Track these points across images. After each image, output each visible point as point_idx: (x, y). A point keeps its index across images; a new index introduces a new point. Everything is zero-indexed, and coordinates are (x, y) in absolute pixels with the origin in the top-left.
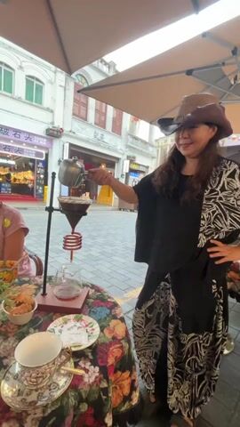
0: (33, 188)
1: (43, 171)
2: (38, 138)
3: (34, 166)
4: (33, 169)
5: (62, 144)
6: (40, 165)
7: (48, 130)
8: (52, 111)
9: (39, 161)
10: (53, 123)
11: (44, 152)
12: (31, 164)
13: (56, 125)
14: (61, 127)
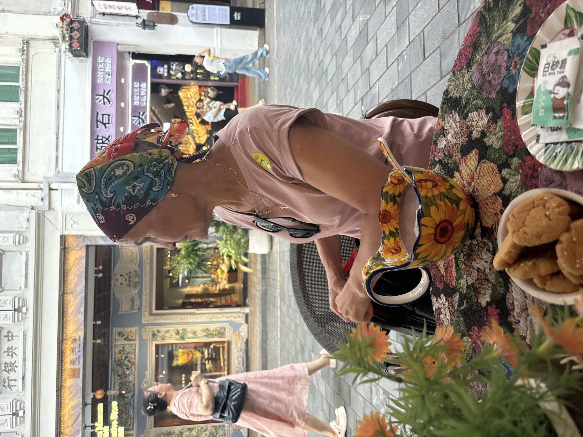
0: (218, 88)
1: (174, 66)
2: (100, 75)
3: (169, 86)
4: (175, 88)
5: (100, 19)
6: (162, 70)
7: (76, 54)
8: (27, 42)
9: (154, 74)
10: (54, 41)
11: (131, 63)
12: (164, 92)
13: (57, 33)
14: (57, 19)
